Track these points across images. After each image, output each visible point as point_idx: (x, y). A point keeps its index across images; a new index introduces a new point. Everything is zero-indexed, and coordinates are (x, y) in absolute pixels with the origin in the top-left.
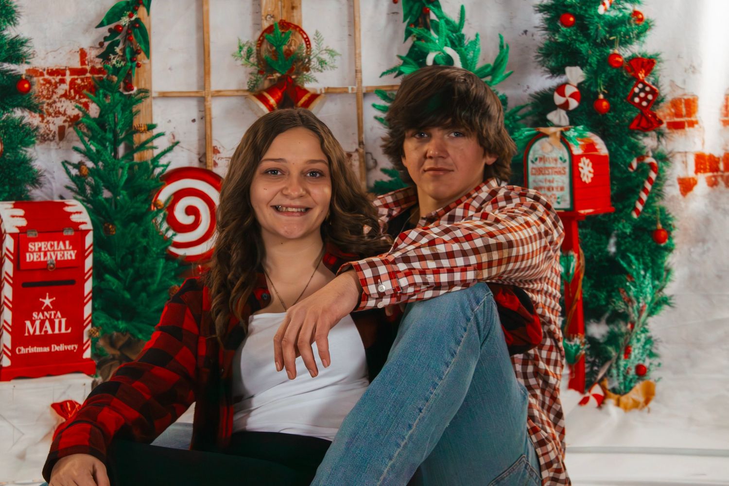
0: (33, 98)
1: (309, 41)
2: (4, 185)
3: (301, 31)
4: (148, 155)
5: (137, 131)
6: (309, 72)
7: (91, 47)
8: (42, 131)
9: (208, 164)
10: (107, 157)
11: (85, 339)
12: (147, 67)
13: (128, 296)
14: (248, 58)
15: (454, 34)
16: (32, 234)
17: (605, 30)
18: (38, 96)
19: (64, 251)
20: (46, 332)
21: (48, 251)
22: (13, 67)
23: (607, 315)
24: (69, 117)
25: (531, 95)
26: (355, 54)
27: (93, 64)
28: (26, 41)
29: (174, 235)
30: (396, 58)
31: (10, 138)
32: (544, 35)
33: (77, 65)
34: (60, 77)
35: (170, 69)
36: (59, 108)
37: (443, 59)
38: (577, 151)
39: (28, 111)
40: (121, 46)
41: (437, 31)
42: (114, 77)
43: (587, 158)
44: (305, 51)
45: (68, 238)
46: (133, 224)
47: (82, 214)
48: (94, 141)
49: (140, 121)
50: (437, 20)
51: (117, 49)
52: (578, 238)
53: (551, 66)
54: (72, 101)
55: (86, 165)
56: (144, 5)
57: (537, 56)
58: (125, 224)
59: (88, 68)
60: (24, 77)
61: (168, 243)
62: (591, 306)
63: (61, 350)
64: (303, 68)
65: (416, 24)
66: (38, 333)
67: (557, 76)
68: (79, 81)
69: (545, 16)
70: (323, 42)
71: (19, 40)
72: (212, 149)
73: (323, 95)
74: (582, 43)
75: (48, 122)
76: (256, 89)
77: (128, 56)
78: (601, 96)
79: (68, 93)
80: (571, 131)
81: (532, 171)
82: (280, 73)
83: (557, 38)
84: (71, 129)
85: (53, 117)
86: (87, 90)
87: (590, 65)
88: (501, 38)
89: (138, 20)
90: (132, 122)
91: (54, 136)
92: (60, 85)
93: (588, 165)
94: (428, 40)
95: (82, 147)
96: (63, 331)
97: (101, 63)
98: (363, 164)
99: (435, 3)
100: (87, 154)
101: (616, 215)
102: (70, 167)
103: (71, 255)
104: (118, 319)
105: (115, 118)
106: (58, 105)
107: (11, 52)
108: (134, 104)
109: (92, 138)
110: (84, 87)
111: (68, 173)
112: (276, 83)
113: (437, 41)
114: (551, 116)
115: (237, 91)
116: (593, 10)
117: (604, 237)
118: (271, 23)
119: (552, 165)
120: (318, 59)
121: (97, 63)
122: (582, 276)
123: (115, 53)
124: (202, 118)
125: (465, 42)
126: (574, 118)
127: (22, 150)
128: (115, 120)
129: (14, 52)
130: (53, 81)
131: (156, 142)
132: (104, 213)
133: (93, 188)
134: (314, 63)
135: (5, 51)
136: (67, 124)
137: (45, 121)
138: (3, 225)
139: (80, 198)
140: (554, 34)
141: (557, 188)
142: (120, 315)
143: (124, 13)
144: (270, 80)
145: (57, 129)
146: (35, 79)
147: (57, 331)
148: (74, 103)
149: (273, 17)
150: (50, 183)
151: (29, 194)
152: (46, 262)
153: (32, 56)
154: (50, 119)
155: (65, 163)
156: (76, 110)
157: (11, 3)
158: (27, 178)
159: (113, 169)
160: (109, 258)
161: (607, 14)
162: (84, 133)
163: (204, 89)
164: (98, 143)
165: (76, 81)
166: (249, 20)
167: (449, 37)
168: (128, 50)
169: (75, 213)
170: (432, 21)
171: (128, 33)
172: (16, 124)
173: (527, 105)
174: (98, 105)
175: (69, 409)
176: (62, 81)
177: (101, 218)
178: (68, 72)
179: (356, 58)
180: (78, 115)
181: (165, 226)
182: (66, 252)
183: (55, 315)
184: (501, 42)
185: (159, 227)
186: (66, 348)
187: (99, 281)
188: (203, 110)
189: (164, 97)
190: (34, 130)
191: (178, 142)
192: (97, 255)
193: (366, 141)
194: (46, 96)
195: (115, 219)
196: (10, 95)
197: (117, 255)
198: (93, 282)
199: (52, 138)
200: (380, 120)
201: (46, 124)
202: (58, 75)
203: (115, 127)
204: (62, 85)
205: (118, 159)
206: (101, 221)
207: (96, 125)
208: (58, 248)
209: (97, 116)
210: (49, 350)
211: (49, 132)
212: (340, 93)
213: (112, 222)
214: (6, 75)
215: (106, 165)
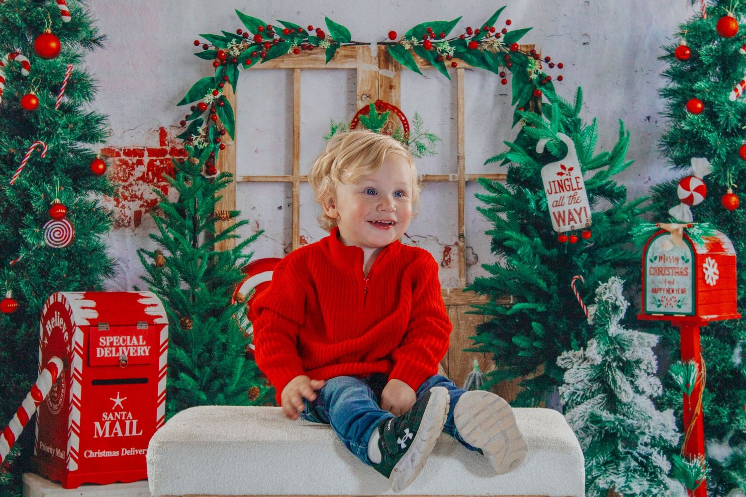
0: (108, 179)
1: (407, 123)
2: (75, 274)
3: (399, 113)
4: (230, 245)
5: (219, 218)
7: (172, 126)
8: (117, 216)
10: (186, 246)
12: (232, 148)
13: (203, 397)
15: (569, 119)
16: (103, 327)
17: (737, 118)
18: (113, 177)
19: (137, 346)
20: (116, 434)
21: (121, 346)
22: (87, 146)
23: (730, 434)
24: (146, 201)
25: (652, 187)
26: (458, 138)
27: (173, 145)
28: (102, 119)
30: (504, 144)
31: (82, 223)
32: (669, 121)
33: (155, 144)
34: (137, 158)
35: (256, 151)
36: (135, 191)
37: (555, 145)
38: (702, 250)
39: (103, 194)
40: (204, 126)
41: (549, 116)
42: (196, 159)
43: (712, 258)
44: (402, 134)
45: (141, 332)
46: (212, 319)
47: (157, 307)
48: (172, 228)
49: (221, 207)
50: (550, 104)
51: (200, 130)
52: (701, 346)
53: (676, 157)
54: (150, 184)
55: (162, 254)
56: (230, 82)
57: (660, 145)
58: (204, 318)
59: (168, 149)
60: (99, 157)
61: (249, 341)
62: (712, 423)
63: (131, 454)
65: (526, 107)
66: (107, 435)
67: (682, 167)
68: (158, 163)
69: (671, 101)
70: (422, 125)
71: (95, 117)
72: (299, 239)
74: (710, 132)
75: (123, 207)
77: (211, 137)
78: (730, 191)
79: (146, 176)
80: (695, 228)
81: (650, 271)
83: (682, 125)
84: (148, 215)
85: (129, 201)
86: (166, 173)
87: (719, 157)
88: (621, 124)
89: (223, 98)
90: (213, 209)
91: (129, 222)
92: (137, 167)
93: (713, 266)
94: (538, 125)
95: (159, 234)
96: (134, 433)
97: (182, 144)
98: (462, 259)
99: (548, 85)
100: (165, 242)
101: (742, 323)
102: (145, 256)
103: (144, 352)
105: (195, 203)
106: (135, 188)
107: (85, 130)
108: (217, 189)
109: (170, 225)
110: (163, 169)
111: (144, 262)
113: (549, 126)
114: (674, 211)
116: (723, 97)
117: (728, 346)
118: (368, 104)
119: (673, 265)
120: (417, 144)
121: (178, 143)
122: (703, 388)
123: (198, 134)
124: (289, 206)
125: (581, 128)
126: (698, 214)
127: (95, 236)
128: (195, 205)
129: (88, 130)
130: (130, 162)
131: (238, 231)
132: (181, 306)
133: (170, 279)
134: (413, 148)
135: (79, 128)
136: (143, 209)
137: (121, 205)
138: (73, 318)
139: (156, 289)
140: (680, 121)
141: (678, 290)
143: (208, 90)
145: (133, 214)
146: (110, 160)
147: (127, 434)
148: (152, 187)
149: (369, 96)
150: (124, 273)
151: (101, 284)
152: (118, 358)
153: (107, 135)
154: (126, 203)
155: (140, 252)
156: (154, 194)
157: (87, 77)
158: (99, 267)
159: (193, 259)
160: (184, 355)
161: (739, 100)
162: (161, 219)
163: (293, 175)
164: (175, 230)
165: (155, 163)
166: (343, 100)
167: (563, 123)
168: (211, 131)
169: (149, 306)
170: (543, 105)
171: (212, 112)
172: (89, 208)
173: (647, 199)
174: (178, 190)
176: (140, 163)
177: (177, 312)
178: (146, 153)
179: (458, 143)
180: (156, 199)
181: (246, 321)
182: (139, 348)
183: (126, 415)
184: (621, 128)
185: (239, 322)
186: (137, 453)
187: (174, 380)
188: (290, 196)
189: (249, 181)
190: (108, 215)
191: (262, 231)
192: (172, 351)
193: (466, 233)
194: (122, 178)
195: (193, 314)
196: (83, 176)
197: (193, 353)
198: (167, 382)
199: (127, 224)
200: (484, 212)
201: (121, 209)
202: (135, 156)
203: (195, 213)
204: (139, 166)
205: (197, 248)
206: (177, 314)
207: (175, 211)
208: (130, 343)
209: (176, 201)
210: (118, 454)
211: (124, 218)
212: (439, 181)
213: (188, 316)
214: (80, 155)
215: (184, 254)
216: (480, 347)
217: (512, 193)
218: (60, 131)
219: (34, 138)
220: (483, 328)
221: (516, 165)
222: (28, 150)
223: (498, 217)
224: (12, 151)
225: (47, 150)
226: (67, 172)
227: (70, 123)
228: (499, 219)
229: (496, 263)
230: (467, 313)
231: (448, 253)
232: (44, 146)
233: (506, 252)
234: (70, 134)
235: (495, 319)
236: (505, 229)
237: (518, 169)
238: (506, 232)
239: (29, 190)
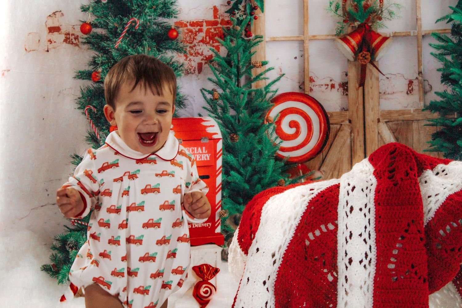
0: (180, 42)
4: (262, 84)
5: (254, 66)
6: (382, 21)
7: (221, 5)
8: (186, 67)
9: (306, 89)
10: (232, 86)
11: (217, 218)
12: (262, 18)
13: (247, 187)
14: (336, 10)
18: (183, 41)
19: (201, 154)
22: (165, 20)
24: (205, 56)
26: (416, 6)
27: (223, 17)
28: (174, 2)
29: (281, 142)
30: (448, 9)
33: (211, 18)
34: (199, 27)
35: (279, 20)
36: (198, 50)
39: (176, 52)
40: (243, 4)
42: (238, 26)
44: (378, 5)
45: (205, 145)
46: (252, 135)
47: (214, 127)
48: (223, 74)
49: (256, 59)
51: (240, 7)
54: (208, 45)
55: (217, 92)
58: (246, 134)
59: (219, 20)
60: (173, 27)
61: (277, 148)
63: (199, 226)
64: (377, 18)
68: (212, 30)
71: (170, 1)
72: (309, 79)
73: (391, 38)
75: (190, 60)
76: (342, 34)
77: (248, 11)
79: (205, 40)
82: (359, 22)
84: (207, 65)
85: (194, 56)
86: (218, 37)
90: (250, 60)
91: (194, 71)
92: (199, 33)
95: (214, 78)
97: (228, 17)
98: (421, 89)
100: (218, 83)
102: (206, 93)
103: (206, 157)
104: (240, 204)
105: (238, 57)
106: (198, 48)
107: (164, 10)
108: (252, 46)
109: (222, 72)
110: (216, 35)
111: (205, 97)
112: (356, 29)
115: (328, 36)
120: (389, 11)
121: (226, 16)
123: (239, 9)
124: (301, 56)
128: (238, 58)
129: (166, 9)
130: (194, 31)
131: (268, 74)
132: (230, 126)
133: (222, 108)
134: (385, 14)
135: (160, 9)
136: (203, 62)
137: (188, 59)
139: (214, 115)
142: (241, 200)
144: (352, 26)
145: (197, 65)
146: (181, 29)
148: (209, 47)
150: (192, 104)
151: (176, 113)
153: (178, 12)
154: (191, 57)
155: (203, 90)
156: (211, 51)
159: (237, 94)
160: (233, 159)
162: (216, 69)
163: (304, 35)
164: (225, 75)
165: (211, 30)
168: (248, 7)
169: (209, 126)
172: (168, 62)
174: (226, 48)
175: (205, 270)
176: (200, 31)
177: (227, 130)
178: (204, 24)
179: (416, 9)
180: (211, 56)
181: (275, 135)
182: (203, 155)
185: (270, 136)
186: (203, 226)
187: (227, 176)
188: (302, 50)
189: (274, 41)
190: (181, 66)
191: (284, 74)
192: (225, 157)
193: (424, 71)
194: (189, 41)
195: (239, 131)
196: (163, 41)
197: (239, 157)
198: (222, 177)
199: (193, 72)
200: (435, 55)
201: (189, 62)
202: (197, 26)
203: (238, 63)
204: (200, 33)
205: (240, 87)
206: (227, 132)
207: (225, 62)
208: (197, 151)
209: (225, 56)
210: (191, 227)
211: (191, 68)
212: (404, 36)
213: (236, 133)
214: (161, 26)
215: (231, 92)
216: (435, 148)
217: (455, 42)
218: (147, 10)
219: (130, 16)
220: (436, 136)
221: (457, 23)
222: (127, 24)
223: (445, 59)
224: (116, 25)
225: (139, 24)
226: (152, 38)
227: (154, 5)
228: (446, 60)
229: (445, 91)
230: (425, 125)
231: (411, 85)
232: (137, 21)
233: (451, 83)
234: (154, 12)
235: (445, 129)
236: (450, 67)
237: (459, 25)
238: (451, 69)
239: (127, 51)
